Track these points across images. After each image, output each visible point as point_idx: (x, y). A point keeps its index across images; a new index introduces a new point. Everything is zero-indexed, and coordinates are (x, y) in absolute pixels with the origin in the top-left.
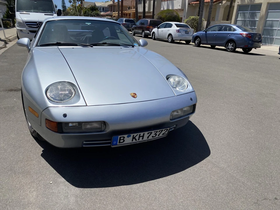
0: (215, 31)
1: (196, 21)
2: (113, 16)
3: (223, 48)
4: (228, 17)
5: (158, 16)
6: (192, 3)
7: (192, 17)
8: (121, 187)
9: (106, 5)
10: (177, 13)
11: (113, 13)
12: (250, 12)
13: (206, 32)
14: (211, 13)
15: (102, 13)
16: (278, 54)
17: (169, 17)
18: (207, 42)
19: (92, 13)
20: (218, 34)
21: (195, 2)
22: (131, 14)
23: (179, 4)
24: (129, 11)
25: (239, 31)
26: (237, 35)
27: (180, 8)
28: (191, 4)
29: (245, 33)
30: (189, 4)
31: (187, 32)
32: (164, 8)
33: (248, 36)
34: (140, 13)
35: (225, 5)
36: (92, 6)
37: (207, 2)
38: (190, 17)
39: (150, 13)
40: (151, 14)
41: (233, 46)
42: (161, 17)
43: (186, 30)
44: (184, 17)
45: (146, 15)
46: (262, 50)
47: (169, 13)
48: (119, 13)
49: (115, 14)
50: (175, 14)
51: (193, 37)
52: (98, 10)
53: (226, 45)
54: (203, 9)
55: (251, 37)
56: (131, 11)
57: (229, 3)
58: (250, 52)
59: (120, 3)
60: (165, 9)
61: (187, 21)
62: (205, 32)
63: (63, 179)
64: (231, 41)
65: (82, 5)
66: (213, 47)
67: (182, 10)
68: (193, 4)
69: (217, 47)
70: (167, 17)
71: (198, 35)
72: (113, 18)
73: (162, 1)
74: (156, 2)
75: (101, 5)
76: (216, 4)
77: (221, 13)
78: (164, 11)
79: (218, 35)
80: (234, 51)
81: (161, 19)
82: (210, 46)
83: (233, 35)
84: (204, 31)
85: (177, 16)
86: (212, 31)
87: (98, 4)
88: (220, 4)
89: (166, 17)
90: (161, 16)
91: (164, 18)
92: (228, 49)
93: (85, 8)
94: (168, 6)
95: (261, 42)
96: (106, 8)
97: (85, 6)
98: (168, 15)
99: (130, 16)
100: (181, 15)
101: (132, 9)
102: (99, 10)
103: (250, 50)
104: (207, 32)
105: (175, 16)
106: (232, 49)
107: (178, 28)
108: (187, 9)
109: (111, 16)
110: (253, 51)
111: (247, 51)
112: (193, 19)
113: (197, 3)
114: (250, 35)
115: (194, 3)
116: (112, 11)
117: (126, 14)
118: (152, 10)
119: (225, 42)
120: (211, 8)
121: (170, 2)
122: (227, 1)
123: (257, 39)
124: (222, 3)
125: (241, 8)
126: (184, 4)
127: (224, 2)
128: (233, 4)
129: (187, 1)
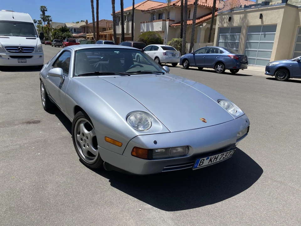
0: (202, 53)
1: (179, 43)
2: (87, 38)
3: (213, 69)
4: (210, 39)
5: (140, 39)
6: (173, 25)
7: (175, 39)
8: (207, 206)
9: (78, 26)
10: (159, 35)
11: (87, 34)
12: (231, 34)
13: (194, 54)
14: (194, 36)
15: (74, 35)
16: (265, 74)
17: (151, 39)
18: (196, 64)
19: (62, 34)
20: (206, 56)
21: (176, 25)
22: (107, 35)
23: (160, 26)
24: (105, 33)
25: (226, 53)
26: (225, 57)
27: (161, 30)
28: (172, 26)
29: (231, 55)
30: (170, 26)
31: (174, 55)
32: (143, 30)
33: (236, 58)
34: (119, 34)
35: (205, 27)
36: (62, 27)
37: (189, 24)
38: (173, 39)
39: (129, 34)
40: (130, 36)
41: (222, 67)
42: (143, 39)
43: (172, 52)
44: (166, 39)
45: (125, 36)
46: (248, 71)
47: (151, 35)
48: (94, 35)
49: (89, 35)
50: (158, 36)
51: (181, 60)
52: (69, 32)
53: (215, 66)
54: (186, 32)
55: (238, 59)
56: (107, 32)
57: (209, 26)
58: (238, 73)
59: (96, 24)
60: (145, 31)
61: (171, 43)
62: (193, 55)
63: (149, 205)
64: (220, 63)
65: (49, 26)
66: (200, 69)
67: (163, 32)
68: (173, 26)
69: (204, 69)
70: (149, 39)
71: (186, 57)
72: (87, 40)
73: (141, 23)
74: (134, 24)
75: (72, 26)
76: (197, 26)
77: (202, 35)
78: (144, 34)
79: (206, 57)
80: (223, 72)
81: (142, 41)
82: (197, 68)
83: (221, 57)
84: (192, 53)
85: (159, 38)
86: (199, 53)
87: (69, 25)
88: (201, 26)
89: (148, 39)
90: (143, 38)
91: (146, 41)
92: (218, 70)
93: (53, 29)
94: (148, 27)
95: (247, 63)
96: (78, 29)
97: (53, 27)
99: (106, 38)
100: (163, 37)
101: (107, 30)
102: (70, 31)
103: (238, 71)
104: (195, 54)
105: (157, 38)
106: (221, 70)
107: (165, 51)
108: (168, 31)
109: (85, 37)
110: (240, 72)
111: (234, 72)
112: (176, 41)
113: (178, 25)
114: (238, 57)
115: (175, 25)
116: (86, 32)
117: (102, 35)
118: (130, 32)
119: (213, 63)
120: (193, 31)
121: (150, 24)
122: (207, 23)
123: (244, 60)
124: (202, 25)
125: (222, 30)
126: (164, 27)
127: (204, 24)
128: (214, 27)
129: (167, 23)
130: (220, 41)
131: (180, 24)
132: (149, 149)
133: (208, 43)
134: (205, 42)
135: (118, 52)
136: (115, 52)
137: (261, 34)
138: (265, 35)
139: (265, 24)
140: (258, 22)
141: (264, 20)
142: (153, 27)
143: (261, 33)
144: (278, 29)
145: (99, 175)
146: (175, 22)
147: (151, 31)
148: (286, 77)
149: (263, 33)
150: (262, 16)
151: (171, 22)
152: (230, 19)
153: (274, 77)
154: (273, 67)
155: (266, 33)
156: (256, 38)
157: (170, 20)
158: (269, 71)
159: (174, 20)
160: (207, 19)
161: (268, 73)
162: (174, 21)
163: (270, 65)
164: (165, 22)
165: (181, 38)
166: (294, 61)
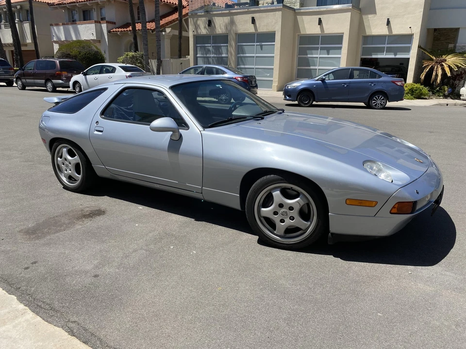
1: (137, 60)
6: (114, 30)
7: (130, 54)
10: (96, 47)
12: (213, 45)
16: (285, 100)
17: (85, 54)
21: (120, 30)
23: (90, 32)
27: (94, 37)
28: (113, 31)
30: (109, 32)
32: (58, 37)
33: (244, 80)
34: (8, 45)
35: (170, 34)
38: (126, 53)
39: (27, 45)
44: (105, 53)
45: (23, 48)
47: (83, 47)
53: (217, 95)
55: (247, 81)
57: (177, 33)
60: (62, 40)
61: (123, 61)
67: (99, 40)
68: (116, 31)
73: (51, 25)
78: (64, 44)
85: (98, 52)
88: (163, 33)
89: (80, 54)
90: (69, 52)
94: (67, 33)
95: (256, 86)
98: (83, 52)
100: (104, 49)
107: (128, 74)
108: (107, 40)
112: (133, 56)
113: (124, 31)
114: (246, 79)
115: (117, 30)
118: (29, 40)
120: (158, 40)
121: (71, 27)
122: (173, 28)
123: (253, 83)
124: (165, 31)
125: (199, 39)
126: (99, 32)
127: (168, 30)
128: (184, 34)
129: (104, 26)
130: (198, 55)
131: (130, 28)
133: (179, 59)
134: (173, 56)
137: (257, 45)
138: (261, 46)
139: (259, 31)
140: (250, 29)
141: (257, 25)
142: (79, 33)
143: (255, 44)
144: (278, 37)
146: (117, 25)
147: (74, 39)
148: (311, 102)
149: (258, 44)
150: (254, 20)
151: (111, 26)
152: (210, 23)
153: (296, 102)
154: (294, 90)
155: (263, 44)
156: (251, 51)
157: (108, 22)
158: (289, 96)
159: (115, 21)
160: (171, 22)
161: (288, 98)
162: (114, 23)
163: (289, 88)
164: (99, 24)
165: (136, 50)
166: (317, 80)
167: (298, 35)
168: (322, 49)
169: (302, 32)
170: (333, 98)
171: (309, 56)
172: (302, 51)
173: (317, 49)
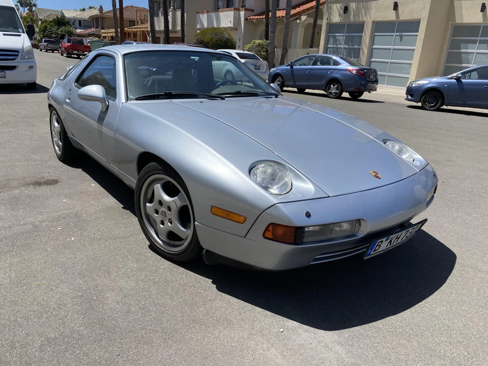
0: (305, 65)
1: (263, 48)
2: (102, 37)
3: (322, 92)
4: (313, 42)
5: (197, 39)
6: (251, 17)
7: (258, 41)
9: (86, 15)
10: (229, 35)
11: (103, 31)
12: (346, 34)
13: (292, 67)
14: (288, 36)
15: (79, 31)
16: (406, 99)
17: (217, 41)
18: (295, 83)
19: (58, 29)
20: (311, 69)
21: (256, 17)
22: (138, 33)
23: (229, 19)
24: (134, 28)
25: (344, 65)
26: (343, 72)
27: (231, 25)
28: (250, 19)
29: (350, 68)
30: (246, 19)
31: (258, 67)
32: (202, 25)
33: (360, 73)
34: (160, 32)
35: (305, 22)
36: (57, 17)
37: (279, 17)
38: (253, 41)
39: (176, 32)
40: (180, 35)
41: (337, 89)
42: (203, 41)
43: (255, 62)
44: (239, 41)
45: (171, 35)
46: (377, 94)
47: (216, 34)
48: (116, 32)
49: (105, 33)
50: (227, 36)
51: (269, 76)
52: (70, 26)
53: (326, 87)
54: (275, 29)
55: (364, 74)
56: (137, 28)
57: (312, 21)
58: (362, 98)
59: (118, 12)
60: (205, 27)
61: (249, 48)
62: (289, 67)
63: (295, 322)
64: (334, 81)
65: (33, 15)
66: (301, 91)
67: (235, 28)
68: (252, 19)
69: (307, 91)
70: (214, 40)
71: (278, 71)
72: (102, 40)
73: (198, 13)
74: (185, 14)
75: (74, 15)
76: (292, 20)
77: (299, 35)
78: (204, 31)
79: (312, 71)
80: (339, 97)
81: (201, 43)
82: (296, 90)
83: (336, 71)
84: (289, 65)
85: (229, 39)
86: (300, 65)
87: (69, 14)
88: (298, 21)
89: (212, 40)
90: (203, 39)
91: (208, 43)
92: (331, 93)
93: (41, 20)
94: (210, 20)
95: (376, 82)
96: (85, 21)
97: (40, 17)
98: (215, 38)
99: (136, 38)
100: (236, 37)
101: (137, 25)
102: (71, 24)
103: (361, 94)
104: (294, 67)
105: (227, 39)
106: (337, 93)
108: (243, 28)
109: (99, 36)
110: (366, 96)
111: (355, 96)
112: (259, 44)
113: (260, 18)
114: (363, 72)
115: (254, 17)
116: (100, 27)
117: (128, 33)
118: (179, 28)
119: (324, 82)
120: (287, 27)
121: (213, 15)
122: (309, 16)
123: (371, 77)
124: (300, 19)
125: (333, 28)
126: (237, 20)
127: (304, 18)
128: (319, 22)
129: (242, 13)
130: (329, 46)
131: (264, 17)
132: (297, 227)
133: (310, 49)
134: (304, 46)
135: (197, 58)
136: (192, 57)
137: (396, 35)
138: (401, 37)
139: (401, 18)
140: (391, 16)
141: (400, 12)
142: (220, 21)
143: (394, 34)
144: (423, 27)
145: (191, 273)
146: (255, 12)
147: (216, 26)
148: (438, 105)
149: (398, 34)
150: (397, 5)
151: (248, 13)
152: (346, 10)
153: (420, 104)
154: (418, 89)
155: (404, 34)
157: (246, 10)
158: (411, 95)
159: (253, 9)
160: (308, 9)
161: (410, 97)
162: (253, 11)
163: (414, 85)
164: (238, 11)
165: (267, 39)
166: (451, 78)
167: (452, 24)
168: (481, 42)
169: (458, 21)
170: (469, 102)
171: (462, 50)
172: (455, 45)
173: (475, 42)
